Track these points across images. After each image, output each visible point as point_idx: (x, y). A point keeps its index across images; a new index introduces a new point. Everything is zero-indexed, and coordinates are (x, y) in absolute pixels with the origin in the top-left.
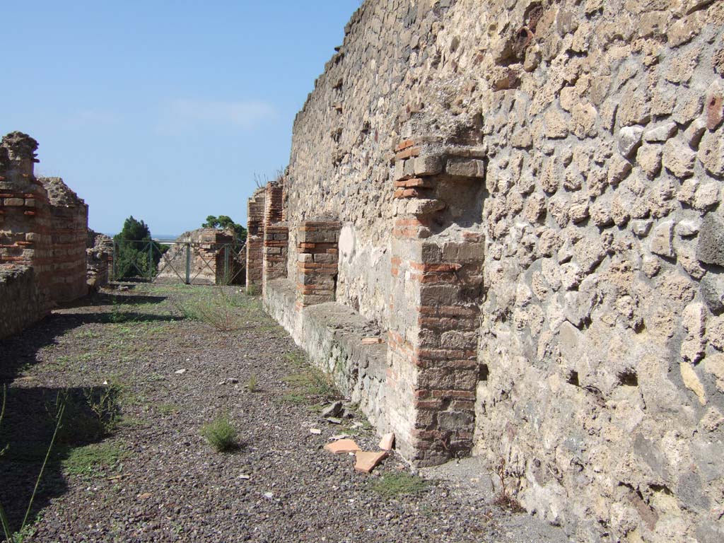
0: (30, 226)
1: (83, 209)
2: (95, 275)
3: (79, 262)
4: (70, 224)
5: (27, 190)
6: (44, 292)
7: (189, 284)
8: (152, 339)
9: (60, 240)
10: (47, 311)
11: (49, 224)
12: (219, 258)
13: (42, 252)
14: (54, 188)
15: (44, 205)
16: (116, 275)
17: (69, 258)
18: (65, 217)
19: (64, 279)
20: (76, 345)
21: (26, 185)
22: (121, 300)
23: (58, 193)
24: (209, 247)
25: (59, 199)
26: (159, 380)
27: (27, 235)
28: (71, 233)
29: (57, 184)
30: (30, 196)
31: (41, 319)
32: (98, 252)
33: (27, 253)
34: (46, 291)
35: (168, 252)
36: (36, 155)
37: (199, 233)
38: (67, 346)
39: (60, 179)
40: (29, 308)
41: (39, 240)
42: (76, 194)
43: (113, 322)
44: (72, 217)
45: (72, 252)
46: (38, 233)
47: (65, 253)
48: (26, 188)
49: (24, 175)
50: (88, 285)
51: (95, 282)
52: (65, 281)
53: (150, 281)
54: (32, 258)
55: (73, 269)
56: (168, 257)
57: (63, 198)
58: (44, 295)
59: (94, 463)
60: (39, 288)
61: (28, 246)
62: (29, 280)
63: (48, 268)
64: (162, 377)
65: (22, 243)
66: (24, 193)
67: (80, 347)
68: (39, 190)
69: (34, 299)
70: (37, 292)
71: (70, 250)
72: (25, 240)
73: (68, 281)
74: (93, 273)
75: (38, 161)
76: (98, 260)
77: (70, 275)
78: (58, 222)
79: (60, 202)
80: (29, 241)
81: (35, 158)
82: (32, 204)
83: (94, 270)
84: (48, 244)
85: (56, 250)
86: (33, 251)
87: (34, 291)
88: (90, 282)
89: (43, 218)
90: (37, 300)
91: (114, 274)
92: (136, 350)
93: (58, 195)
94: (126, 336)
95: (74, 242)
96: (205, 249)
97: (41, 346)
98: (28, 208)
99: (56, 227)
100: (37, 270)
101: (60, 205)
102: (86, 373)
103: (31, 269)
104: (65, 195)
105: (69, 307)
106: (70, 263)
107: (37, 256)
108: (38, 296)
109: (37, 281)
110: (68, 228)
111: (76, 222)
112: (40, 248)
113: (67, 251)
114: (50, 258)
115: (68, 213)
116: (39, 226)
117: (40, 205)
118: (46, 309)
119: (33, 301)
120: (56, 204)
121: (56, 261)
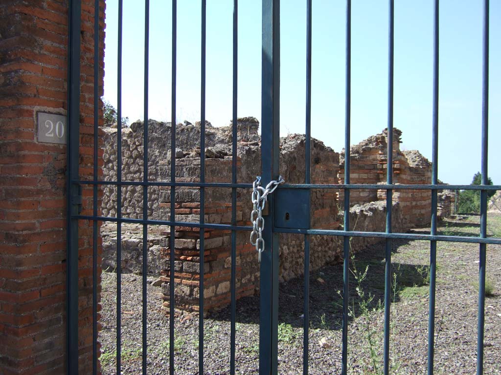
0: (398, 180)
2: (442, 210)
3: (430, 201)
4: (423, 178)
5: (396, 159)
6: (406, 217)
10: (408, 229)
11: (409, 178)
13: (404, 194)
14: (414, 156)
15: (406, 167)
16: (457, 211)
17: (423, 199)
18: (420, 173)
20: (420, 246)
21: (396, 156)
22: (456, 225)
23: (416, 159)
25: (416, 163)
26: (462, 265)
27: (396, 184)
28: (424, 183)
29: (415, 154)
30: (397, 162)
32: (443, 195)
33: (396, 195)
34: (407, 217)
35: (494, 196)
36: (401, 139)
38: (415, 246)
39: (418, 151)
42: (427, 160)
44: (424, 173)
46: (402, 183)
47: (420, 195)
49: (395, 150)
51: (441, 214)
52: (420, 212)
54: (399, 197)
55: (425, 205)
56: (495, 199)
57: (419, 162)
58: (406, 219)
59: (415, 294)
60: (403, 215)
61: (396, 191)
62: (397, 210)
63: (408, 204)
64: (464, 263)
67: (422, 247)
68: (403, 158)
69: (400, 221)
70: (402, 217)
71: (423, 194)
73: (422, 212)
74: (440, 208)
75: (401, 142)
76: (444, 200)
77: (423, 208)
78: (416, 177)
79: (417, 165)
81: (400, 140)
82: (398, 167)
83: (441, 207)
85: (415, 194)
86: (399, 193)
87: (400, 216)
88: (438, 214)
89: (405, 175)
90: (402, 222)
91: (455, 210)
92: (455, 250)
97: (401, 245)
98: (396, 169)
99: (415, 180)
100: (402, 204)
101: (417, 167)
102: (422, 259)
103: (398, 204)
104: (420, 160)
105: (422, 228)
106: (423, 202)
107: (402, 196)
108: (402, 219)
109: (401, 211)
110: (422, 180)
111: (427, 177)
112: (403, 192)
113: (421, 194)
114: (410, 198)
115: (422, 171)
116: (403, 179)
117: (403, 167)
118: (407, 227)
119: (399, 223)
120: (414, 166)
121: (414, 200)
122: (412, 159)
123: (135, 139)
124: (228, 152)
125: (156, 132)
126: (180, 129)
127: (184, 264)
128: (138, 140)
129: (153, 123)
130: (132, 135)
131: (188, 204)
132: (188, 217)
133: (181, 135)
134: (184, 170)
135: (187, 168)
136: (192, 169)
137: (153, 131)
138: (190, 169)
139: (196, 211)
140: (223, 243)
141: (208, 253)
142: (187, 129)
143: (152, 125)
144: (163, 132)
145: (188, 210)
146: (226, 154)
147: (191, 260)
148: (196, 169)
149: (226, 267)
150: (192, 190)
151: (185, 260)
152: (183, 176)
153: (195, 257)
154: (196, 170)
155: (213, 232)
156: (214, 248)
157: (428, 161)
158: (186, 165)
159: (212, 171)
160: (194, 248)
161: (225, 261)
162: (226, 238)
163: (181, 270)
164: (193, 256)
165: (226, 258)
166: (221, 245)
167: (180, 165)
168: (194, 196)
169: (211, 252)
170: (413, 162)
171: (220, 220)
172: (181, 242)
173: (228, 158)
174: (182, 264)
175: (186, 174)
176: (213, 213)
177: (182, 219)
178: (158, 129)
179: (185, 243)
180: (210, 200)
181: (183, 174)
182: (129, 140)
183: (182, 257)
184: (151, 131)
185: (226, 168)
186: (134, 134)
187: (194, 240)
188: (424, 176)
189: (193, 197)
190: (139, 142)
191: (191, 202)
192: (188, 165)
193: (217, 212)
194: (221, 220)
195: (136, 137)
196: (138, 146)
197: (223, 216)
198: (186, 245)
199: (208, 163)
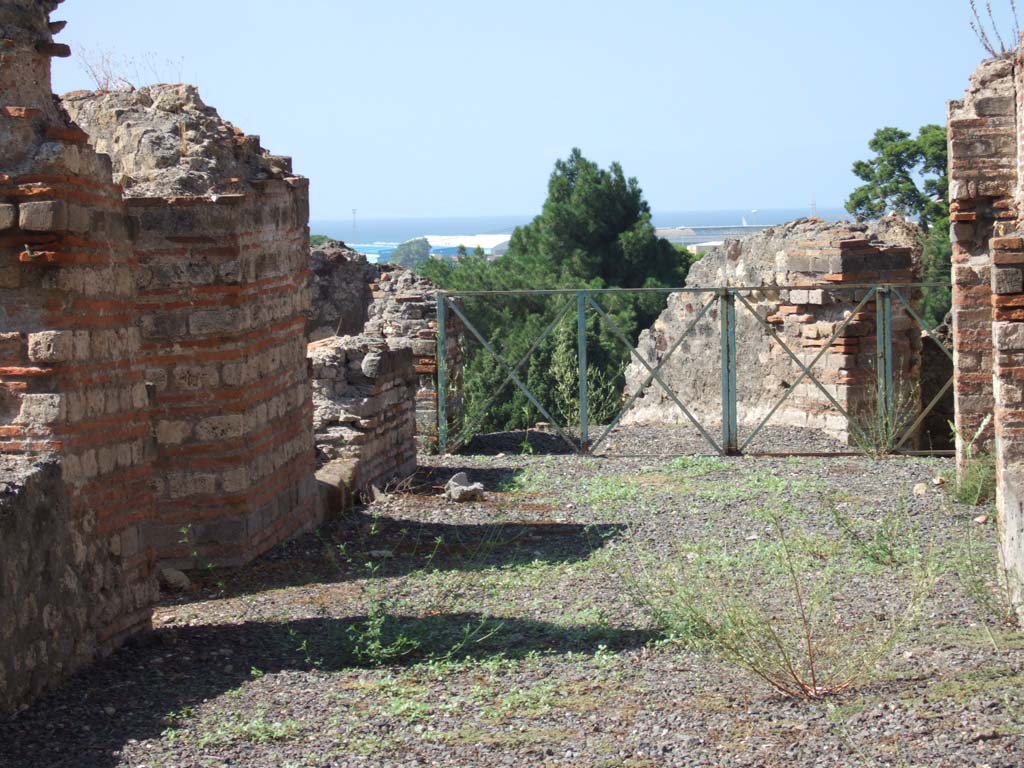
0: (47, 306)
1: (284, 201)
2: (357, 441)
3: (277, 407)
4: (227, 267)
5: (25, 169)
6: (116, 548)
7: (738, 453)
8: (496, 746)
9: (193, 331)
10: (130, 618)
11: (126, 285)
12: (856, 342)
13: (97, 399)
14: (165, 128)
15: (98, 217)
16: (454, 430)
17: (232, 398)
18: (204, 239)
19: (211, 477)
21: (21, 147)
23: (181, 145)
24: (816, 298)
25: (181, 171)
27: (33, 338)
28: (233, 301)
30: (37, 188)
31: (107, 652)
32: (365, 349)
33: (34, 409)
34: (125, 542)
35: (659, 324)
36: (61, 25)
37: (775, 242)
39: (191, 90)
40: (49, 618)
41: (82, 352)
42: (254, 142)
43: (367, 663)
44: (233, 236)
45: (243, 372)
46: (74, 328)
47: (214, 380)
48: (20, 158)
49: (11, 110)
50: (322, 485)
51: (357, 470)
52: (219, 485)
53: (582, 447)
54: (55, 426)
55: (248, 439)
56: (661, 342)
57: (198, 165)
60: (90, 538)
61: (37, 384)
62: (42, 514)
63: (128, 454)
65: (17, 370)
66: (17, 181)
68: (73, 161)
69: (72, 583)
70: (81, 553)
71: (229, 369)
72: (24, 360)
73: (229, 487)
74: (349, 434)
75: (64, 51)
76: (371, 381)
77: (235, 461)
78: (181, 263)
79: (186, 184)
80: (42, 364)
81: (57, 39)
82: (45, 223)
83: (352, 424)
84: (126, 363)
86: (57, 399)
87: (70, 555)
88: (334, 473)
89: (96, 264)
90: (86, 586)
91: (444, 426)
93: (180, 154)
94: (400, 735)
95: (246, 335)
96: (803, 308)
98: (34, 237)
100: (79, 470)
101: (187, 195)
103: (51, 471)
104: (207, 152)
106: (234, 418)
107: (76, 417)
108: (89, 567)
109: (79, 514)
110: (218, 280)
111: (252, 255)
112: (89, 386)
113: (220, 369)
114: (137, 414)
115: (215, 223)
116: (80, 299)
117: (80, 218)
118: (124, 612)
119: (67, 592)
120: (168, 194)
121: (176, 414)
122: (157, 142)
157: (260, 151)
170: (164, 162)
188: (232, 252)
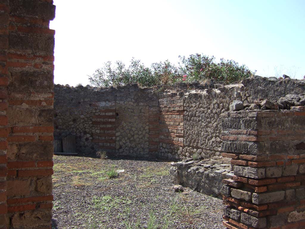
123: (245, 92)
124: (295, 102)
125: (260, 86)
126: (279, 82)
127: (241, 214)
128: (247, 93)
129: (258, 79)
130: (243, 89)
131: (245, 156)
132: (244, 169)
133: (280, 87)
134: (241, 122)
135: (243, 120)
136: (247, 121)
137: (258, 85)
138: (246, 121)
139: (251, 164)
140: (285, 197)
141: (265, 207)
142: (285, 82)
143: (257, 80)
144: (266, 86)
145: (244, 162)
146: (293, 105)
147: (248, 213)
148: (251, 121)
149: (289, 221)
150: (248, 143)
151: (242, 211)
152: (240, 128)
153: (251, 210)
154: (251, 123)
155: (271, 186)
156: (272, 203)
158: (243, 117)
159: (270, 123)
160: (250, 201)
161: (288, 215)
162: (288, 192)
163: (239, 220)
164: (250, 208)
165: (290, 213)
166: (282, 198)
167: (238, 117)
168: (250, 148)
169: (268, 206)
171: (281, 173)
172: (238, 192)
173: (294, 108)
174: (240, 214)
175: (242, 126)
176: (273, 166)
177: (240, 171)
178: (262, 83)
179: (242, 194)
180: (267, 153)
181: (240, 126)
182: (241, 93)
183: (240, 208)
184: (257, 85)
185: (290, 119)
186: (245, 88)
187: (250, 193)
189: (249, 150)
190: (248, 94)
191: (247, 154)
192: (244, 118)
193: (277, 165)
194: (283, 173)
195: (246, 90)
196: (248, 97)
197: (285, 169)
198: (243, 197)
199: (264, 115)
